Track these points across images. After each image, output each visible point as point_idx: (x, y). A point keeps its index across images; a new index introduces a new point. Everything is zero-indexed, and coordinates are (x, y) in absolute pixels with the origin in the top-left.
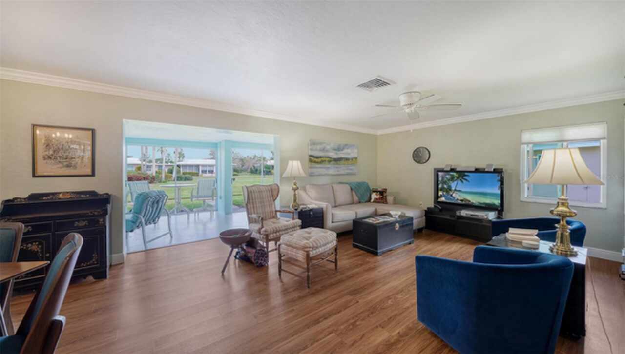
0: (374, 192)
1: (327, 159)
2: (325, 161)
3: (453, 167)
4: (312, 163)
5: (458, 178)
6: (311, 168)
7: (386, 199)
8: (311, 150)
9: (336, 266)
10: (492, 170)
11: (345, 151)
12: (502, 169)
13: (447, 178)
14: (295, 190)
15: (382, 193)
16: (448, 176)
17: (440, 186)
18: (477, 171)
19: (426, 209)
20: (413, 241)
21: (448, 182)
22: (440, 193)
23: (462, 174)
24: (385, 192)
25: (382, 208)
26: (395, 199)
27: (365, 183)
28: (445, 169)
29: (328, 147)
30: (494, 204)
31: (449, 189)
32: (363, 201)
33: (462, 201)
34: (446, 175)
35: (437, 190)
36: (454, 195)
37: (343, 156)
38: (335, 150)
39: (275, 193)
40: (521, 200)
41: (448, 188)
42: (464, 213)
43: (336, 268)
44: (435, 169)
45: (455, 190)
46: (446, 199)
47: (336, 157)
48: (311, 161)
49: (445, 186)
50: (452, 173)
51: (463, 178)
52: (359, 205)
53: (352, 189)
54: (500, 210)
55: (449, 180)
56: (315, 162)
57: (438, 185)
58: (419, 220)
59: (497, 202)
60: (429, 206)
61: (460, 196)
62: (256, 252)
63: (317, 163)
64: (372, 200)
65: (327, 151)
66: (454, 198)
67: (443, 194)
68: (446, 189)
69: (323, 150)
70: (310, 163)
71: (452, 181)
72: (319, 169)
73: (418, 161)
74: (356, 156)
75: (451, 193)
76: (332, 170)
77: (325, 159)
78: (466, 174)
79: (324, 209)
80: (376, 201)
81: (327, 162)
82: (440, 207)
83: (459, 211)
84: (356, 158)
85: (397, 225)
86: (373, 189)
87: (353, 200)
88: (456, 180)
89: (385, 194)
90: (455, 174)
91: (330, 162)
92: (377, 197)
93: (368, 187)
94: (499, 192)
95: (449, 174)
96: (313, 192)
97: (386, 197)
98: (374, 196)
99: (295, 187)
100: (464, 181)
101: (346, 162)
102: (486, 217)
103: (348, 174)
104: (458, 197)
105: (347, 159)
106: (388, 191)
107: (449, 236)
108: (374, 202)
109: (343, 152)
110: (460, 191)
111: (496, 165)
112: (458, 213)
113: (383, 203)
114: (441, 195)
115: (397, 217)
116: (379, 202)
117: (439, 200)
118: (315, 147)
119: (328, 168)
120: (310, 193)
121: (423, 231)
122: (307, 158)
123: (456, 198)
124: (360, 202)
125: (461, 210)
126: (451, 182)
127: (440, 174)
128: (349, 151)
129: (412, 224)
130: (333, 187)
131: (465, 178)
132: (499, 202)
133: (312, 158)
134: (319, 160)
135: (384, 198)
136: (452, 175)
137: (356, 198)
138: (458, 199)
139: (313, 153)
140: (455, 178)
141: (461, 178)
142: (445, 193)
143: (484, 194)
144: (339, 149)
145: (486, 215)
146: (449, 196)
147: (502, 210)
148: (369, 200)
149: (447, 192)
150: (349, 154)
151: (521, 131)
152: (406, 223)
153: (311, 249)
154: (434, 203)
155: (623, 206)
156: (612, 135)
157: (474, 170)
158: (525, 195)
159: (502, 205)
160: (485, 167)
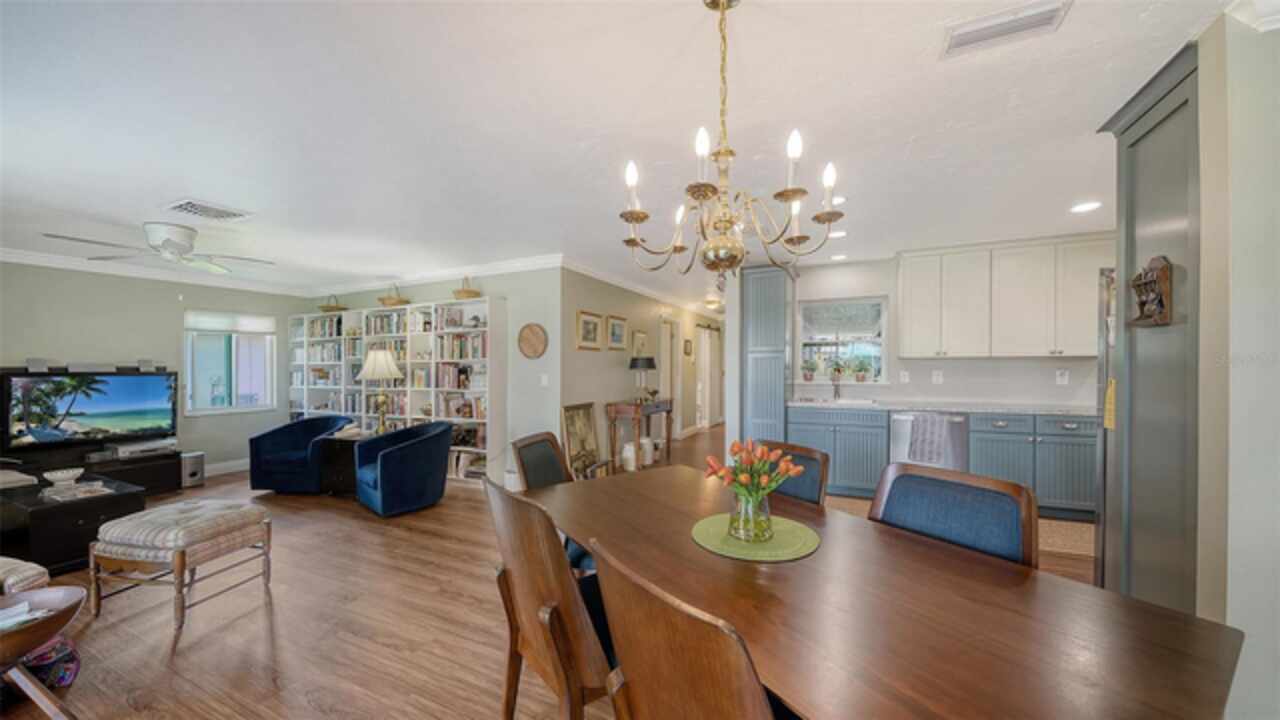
3: (58, 365)
5: (75, 389)
10: (153, 370)
13: (40, 390)
16: (44, 386)
17: (16, 411)
18: (121, 372)
21: (45, 399)
22: (16, 427)
23: (86, 381)
28: (31, 370)
31: (51, 412)
33: (85, 433)
34: (36, 382)
36: (63, 426)
41: (45, 413)
42: (125, 451)
46: (38, 437)
49: (36, 409)
50: (56, 379)
51: (89, 388)
54: (171, 434)
55: (48, 395)
61: (81, 425)
66: (60, 430)
67: (28, 427)
68: (39, 415)
71: (56, 395)
75: (55, 422)
78: (98, 378)
82: (18, 462)
88: (70, 393)
90: (67, 380)
94: (169, 406)
95: (47, 382)
104: (74, 427)
110: (81, 415)
114: (20, 432)
117: (15, 442)
123: (69, 432)
126: (53, 398)
127: (19, 380)
131: (94, 386)
136: (60, 383)
138: (76, 433)
140: (68, 389)
141: (84, 388)
142: (34, 426)
146: (48, 430)
147: (174, 434)
149: (41, 420)
151: (184, 310)
155: (291, 404)
156: (283, 333)
157: (114, 370)
158: (188, 407)
159: (174, 426)
160: (136, 365)
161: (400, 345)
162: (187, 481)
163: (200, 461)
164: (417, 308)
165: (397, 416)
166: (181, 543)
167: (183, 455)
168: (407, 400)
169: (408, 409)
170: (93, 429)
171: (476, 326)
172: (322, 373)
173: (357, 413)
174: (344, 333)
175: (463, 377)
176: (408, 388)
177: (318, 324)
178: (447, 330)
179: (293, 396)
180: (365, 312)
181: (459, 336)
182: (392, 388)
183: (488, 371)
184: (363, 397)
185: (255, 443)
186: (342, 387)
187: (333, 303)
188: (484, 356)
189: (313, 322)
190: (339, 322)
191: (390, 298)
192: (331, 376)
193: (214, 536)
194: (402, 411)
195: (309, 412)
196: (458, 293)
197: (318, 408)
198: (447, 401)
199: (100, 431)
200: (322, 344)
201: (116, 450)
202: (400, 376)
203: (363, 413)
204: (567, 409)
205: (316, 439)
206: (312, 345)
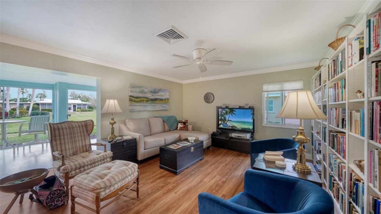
0: (180, 122)
1: (145, 99)
2: (144, 100)
3: (227, 106)
4: (132, 102)
5: (230, 113)
6: (131, 106)
7: (187, 127)
8: (131, 92)
9: (138, 194)
10: (248, 107)
11: (160, 93)
12: (253, 107)
13: (223, 113)
14: (112, 124)
15: (184, 123)
16: (224, 112)
17: (220, 118)
18: (240, 108)
19: (212, 133)
20: (203, 158)
21: (224, 115)
22: (220, 122)
23: (232, 110)
24: (187, 123)
25: (184, 134)
26: (193, 128)
27: (174, 116)
28: (222, 107)
29: (146, 90)
30: (249, 129)
31: (225, 119)
32: (172, 130)
33: (232, 127)
34: (223, 111)
35: (218, 120)
36: (227, 123)
37: (158, 97)
38: (151, 92)
39: (89, 128)
40: (263, 125)
42: (234, 135)
43: (138, 197)
44: (217, 107)
45: (228, 120)
46: (223, 126)
47: (152, 98)
48: (131, 100)
49: (223, 118)
50: (226, 109)
51: (232, 113)
52: (169, 132)
53: (164, 121)
54: (252, 132)
56: (135, 101)
57: (218, 117)
58: (207, 141)
59: (251, 127)
60: (213, 131)
61: (231, 124)
62: (50, 193)
63: (137, 102)
64: (178, 128)
65: (145, 93)
66: (227, 125)
67: (222, 123)
68: (223, 120)
69: (142, 92)
70: (130, 102)
72: (138, 107)
73: (207, 101)
74: (168, 97)
76: (150, 107)
77: (144, 99)
78: (234, 110)
79: (138, 139)
80: (181, 129)
81: (145, 101)
82: (220, 132)
83: (231, 134)
84: (168, 99)
85: (192, 148)
86: (179, 120)
87: (165, 129)
89: (187, 124)
90: (228, 110)
91: (147, 101)
92: (182, 126)
93: (176, 119)
94: (252, 121)
96: (131, 125)
97: (187, 126)
98: (180, 125)
99: (112, 121)
100: (233, 114)
101: (160, 102)
102: (245, 138)
103: (162, 110)
104: (230, 124)
105: (162, 100)
106: (188, 122)
107: (225, 151)
108: (179, 130)
109: (158, 94)
111: (250, 104)
112: (230, 136)
113: (186, 130)
114: (220, 123)
115: (193, 141)
116: (183, 130)
117: (219, 127)
118: (134, 89)
119: (146, 106)
120: (129, 126)
121: (210, 148)
122: (128, 98)
123: (229, 126)
124: (170, 130)
125: (232, 133)
126: (226, 115)
127: (220, 110)
128: (163, 94)
129: (203, 146)
130: (149, 120)
131: (234, 112)
132: (252, 127)
133: (132, 98)
134: (139, 100)
135: (186, 126)
136: (226, 111)
137: (167, 128)
138: (230, 126)
139: (132, 94)
140: (228, 113)
141: (231, 113)
144: (155, 92)
145: (246, 136)
146: (225, 124)
147: (254, 132)
148: (177, 129)
149: (224, 121)
150: (163, 96)
151: (263, 84)
152: (199, 145)
153: (102, 190)
154: (217, 129)
155: (312, 128)
158: (265, 122)
159: (254, 129)
160: (244, 106)
170: (234, 126)
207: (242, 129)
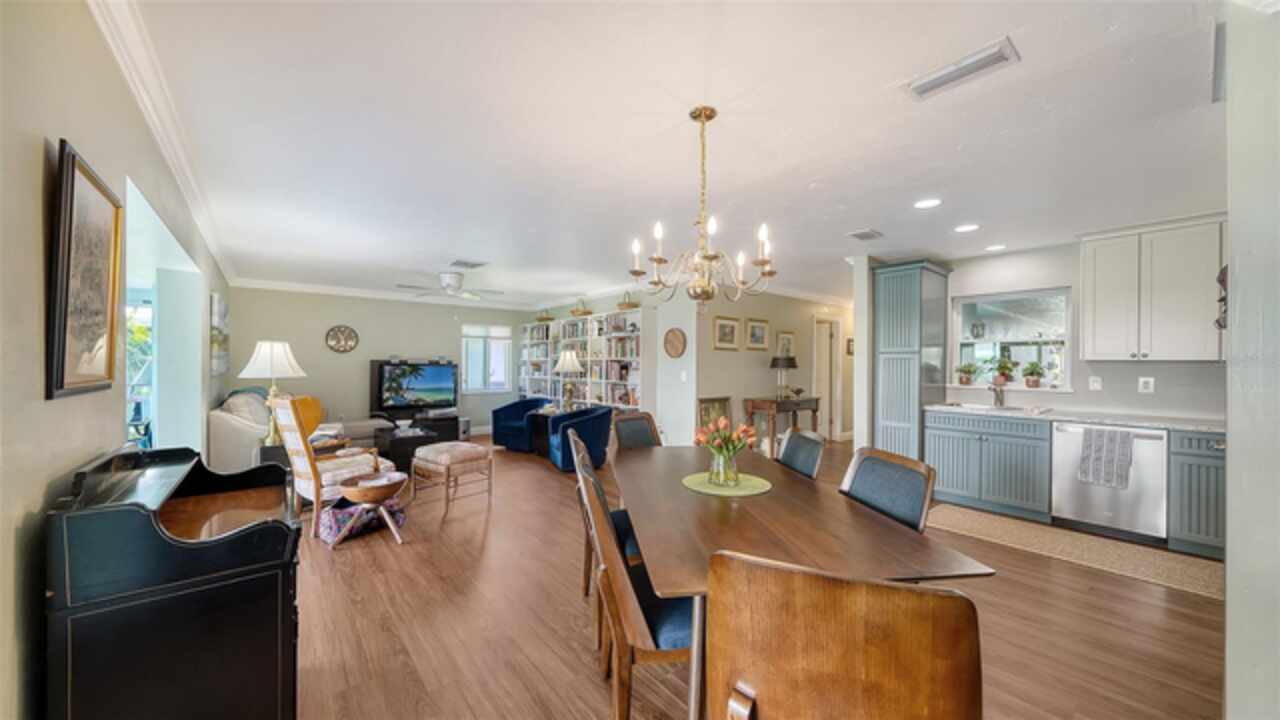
3: (403, 359)
5: (411, 373)
10: (446, 363)
13: (395, 374)
16: (398, 371)
17: (386, 385)
18: (434, 364)
21: (398, 379)
22: (386, 395)
23: (416, 368)
28: (392, 362)
30: (448, 401)
31: (400, 387)
33: (415, 401)
34: (394, 369)
35: (381, 391)
36: (406, 395)
41: (398, 387)
44: (373, 362)
45: (408, 389)
46: (394, 402)
49: (394, 385)
50: (403, 367)
51: (416, 373)
55: (399, 377)
57: (380, 383)
59: (450, 397)
61: (413, 395)
66: (404, 398)
67: (391, 395)
68: (395, 389)
71: (403, 377)
73: (336, 348)
75: (402, 393)
78: (420, 368)
88: (408, 376)
90: (405, 367)
94: (453, 386)
95: (399, 369)
100: (417, 376)
103: (226, 373)
104: (410, 397)
110: (413, 389)
114: (388, 398)
117: (385, 404)
123: (408, 399)
126: (401, 379)
127: (385, 368)
131: (419, 372)
132: (453, 396)
136: (404, 370)
138: (411, 400)
140: (408, 374)
141: (414, 373)
142: (393, 395)
143: (439, 390)
146: (399, 398)
147: (455, 405)
149: (396, 391)
151: (462, 324)
155: (520, 389)
156: (515, 336)
157: (426, 362)
158: (463, 387)
159: (455, 400)
160: (437, 359)
161: (584, 346)
162: (462, 436)
163: (468, 423)
164: (595, 318)
165: (581, 401)
166: (448, 462)
167: (461, 419)
168: (587, 388)
169: (588, 395)
170: (418, 399)
171: (633, 331)
172: (537, 367)
173: (557, 397)
174: (550, 338)
175: (624, 372)
176: (588, 379)
177: (535, 332)
178: (614, 334)
179: (521, 384)
180: (563, 322)
181: (621, 339)
182: (579, 378)
183: (640, 366)
184: (561, 384)
185: (497, 414)
186: (549, 377)
187: (544, 315)
188: (638, 355)
189: (532, 329)
190: (547, 329)
191: (577, 310)
192: (543, 369)
193: (463, 462)
194: (585, 398)
195: (530, 395)
196: (620, 305)
197: (535, 393)
198: (613, 390)
199: (420, 400)
200: (538, 345)
201: (427, 413)
202: (582, 370)
203: (560, 397)
204: (702, 401)
205: (529, 413)
206: (532, 346)
207: (436, 401)
